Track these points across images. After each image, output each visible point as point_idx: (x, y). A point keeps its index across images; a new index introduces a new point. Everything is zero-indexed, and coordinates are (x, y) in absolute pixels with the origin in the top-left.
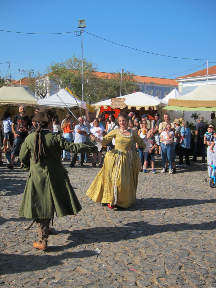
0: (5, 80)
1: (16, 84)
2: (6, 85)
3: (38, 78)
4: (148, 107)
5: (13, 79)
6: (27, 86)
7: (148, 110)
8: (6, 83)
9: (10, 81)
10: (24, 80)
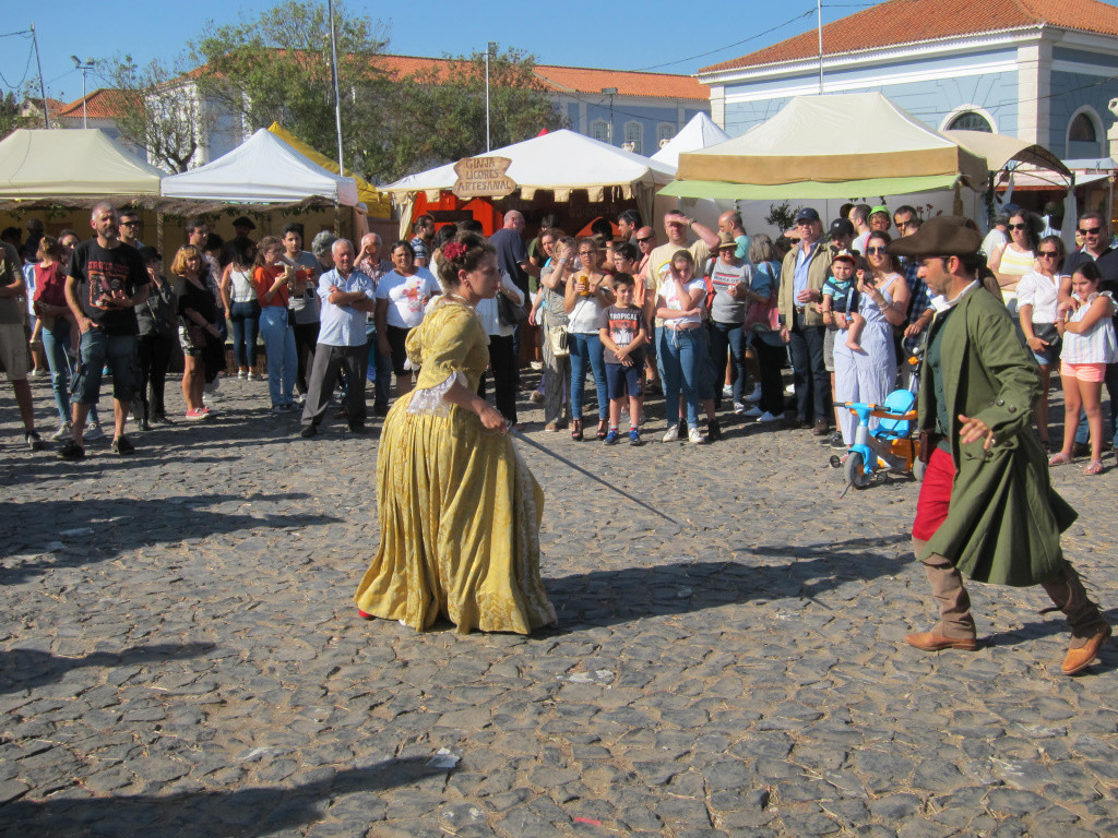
0: (20, 100)
1: (68, 118)
2: (25, 123)
3: (152, 90)
6: (112, 125)
8: (26, 113)
10: (101, 98)
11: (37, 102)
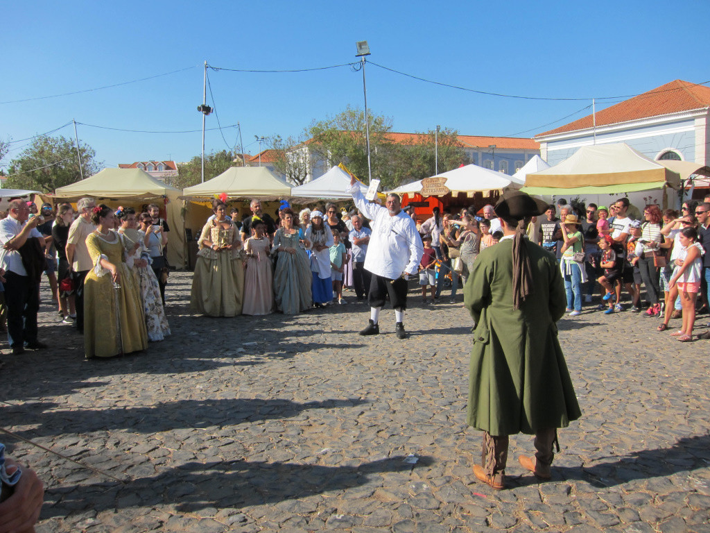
0: (233, 155)
1: (253, 162)
2: (235, 164)
3: (289, 150)
5: (247, 153)
6: (271, 165)
8: (235, 161)
9: (241, 156)
10: (266, 154)
11: (239, 155)
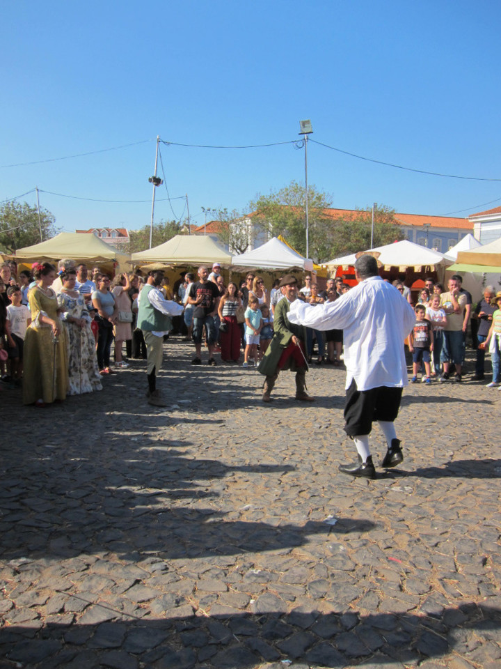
0: (181, 225)
1: (199, 231)
2: (182, 234)
3: (233, 221)
4: (420, 266)
6: (215, 235)
7: (420, 271)
8: (183, 230)
9: (188, 226)
10: (212, 225)
11: (187, 226)
